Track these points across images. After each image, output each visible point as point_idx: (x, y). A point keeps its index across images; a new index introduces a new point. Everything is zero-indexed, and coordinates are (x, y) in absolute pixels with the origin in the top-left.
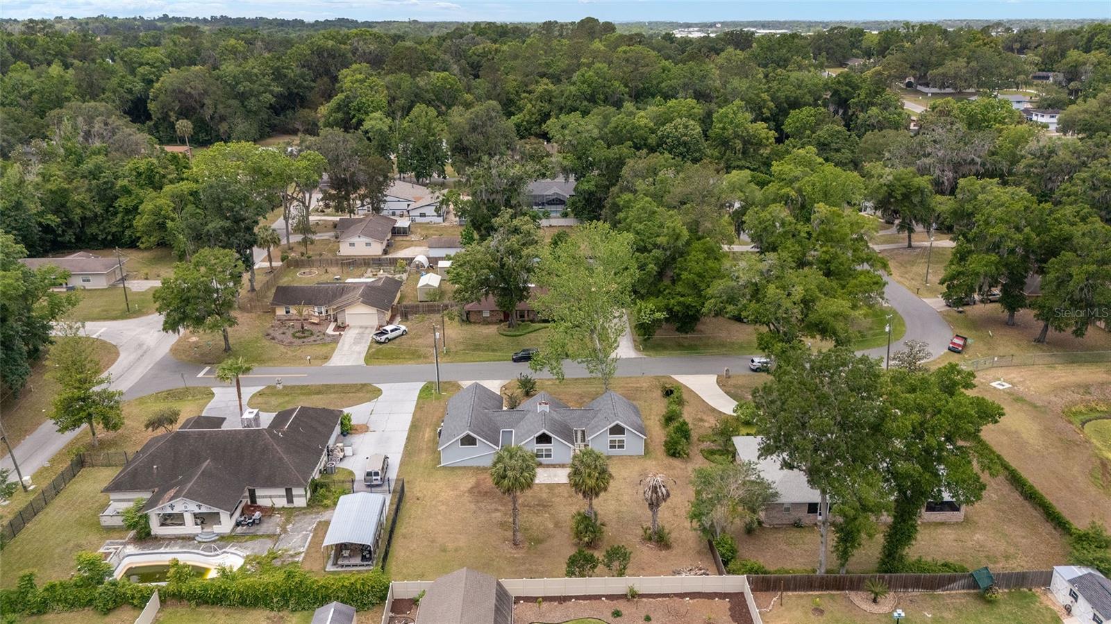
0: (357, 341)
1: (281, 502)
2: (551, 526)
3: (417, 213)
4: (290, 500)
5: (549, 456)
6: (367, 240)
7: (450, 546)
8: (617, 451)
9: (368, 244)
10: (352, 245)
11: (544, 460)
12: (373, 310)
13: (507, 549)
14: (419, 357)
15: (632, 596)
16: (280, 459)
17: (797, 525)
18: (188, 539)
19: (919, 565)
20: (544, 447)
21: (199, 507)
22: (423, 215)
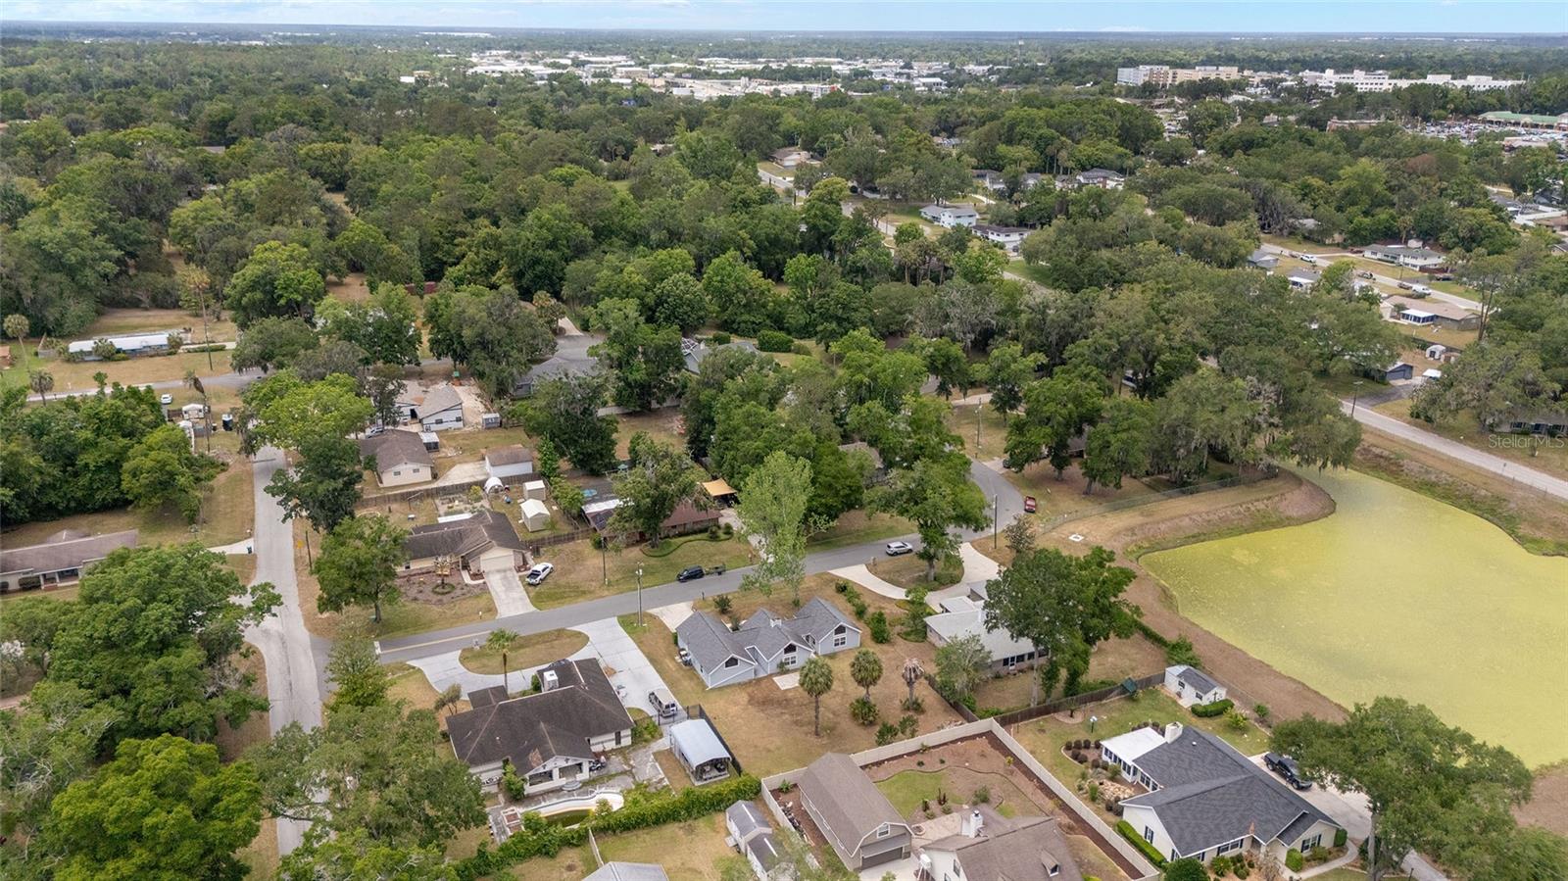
0: (509, 588)
1: (611, 745)
2: (831, 716)
3: (433, 420)
4: (618, 741)
5: (794, 662)
6: (415, 466)
7: (772, 747)
8: (840, 647)
9: (415, 471)
10: (398, 473)
11: (790, 667)
12: (510, 552)
13: (813, 739)
14: (584, 592)
15: (925, 749)
16: (602, 709)
17: (998, 677)
18: (557, 791)
19: (1089, 687)
20: (790, 655)
21: (567, 760)
22: (439, 422)
